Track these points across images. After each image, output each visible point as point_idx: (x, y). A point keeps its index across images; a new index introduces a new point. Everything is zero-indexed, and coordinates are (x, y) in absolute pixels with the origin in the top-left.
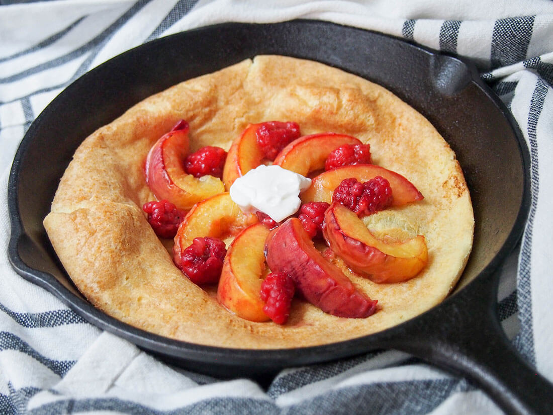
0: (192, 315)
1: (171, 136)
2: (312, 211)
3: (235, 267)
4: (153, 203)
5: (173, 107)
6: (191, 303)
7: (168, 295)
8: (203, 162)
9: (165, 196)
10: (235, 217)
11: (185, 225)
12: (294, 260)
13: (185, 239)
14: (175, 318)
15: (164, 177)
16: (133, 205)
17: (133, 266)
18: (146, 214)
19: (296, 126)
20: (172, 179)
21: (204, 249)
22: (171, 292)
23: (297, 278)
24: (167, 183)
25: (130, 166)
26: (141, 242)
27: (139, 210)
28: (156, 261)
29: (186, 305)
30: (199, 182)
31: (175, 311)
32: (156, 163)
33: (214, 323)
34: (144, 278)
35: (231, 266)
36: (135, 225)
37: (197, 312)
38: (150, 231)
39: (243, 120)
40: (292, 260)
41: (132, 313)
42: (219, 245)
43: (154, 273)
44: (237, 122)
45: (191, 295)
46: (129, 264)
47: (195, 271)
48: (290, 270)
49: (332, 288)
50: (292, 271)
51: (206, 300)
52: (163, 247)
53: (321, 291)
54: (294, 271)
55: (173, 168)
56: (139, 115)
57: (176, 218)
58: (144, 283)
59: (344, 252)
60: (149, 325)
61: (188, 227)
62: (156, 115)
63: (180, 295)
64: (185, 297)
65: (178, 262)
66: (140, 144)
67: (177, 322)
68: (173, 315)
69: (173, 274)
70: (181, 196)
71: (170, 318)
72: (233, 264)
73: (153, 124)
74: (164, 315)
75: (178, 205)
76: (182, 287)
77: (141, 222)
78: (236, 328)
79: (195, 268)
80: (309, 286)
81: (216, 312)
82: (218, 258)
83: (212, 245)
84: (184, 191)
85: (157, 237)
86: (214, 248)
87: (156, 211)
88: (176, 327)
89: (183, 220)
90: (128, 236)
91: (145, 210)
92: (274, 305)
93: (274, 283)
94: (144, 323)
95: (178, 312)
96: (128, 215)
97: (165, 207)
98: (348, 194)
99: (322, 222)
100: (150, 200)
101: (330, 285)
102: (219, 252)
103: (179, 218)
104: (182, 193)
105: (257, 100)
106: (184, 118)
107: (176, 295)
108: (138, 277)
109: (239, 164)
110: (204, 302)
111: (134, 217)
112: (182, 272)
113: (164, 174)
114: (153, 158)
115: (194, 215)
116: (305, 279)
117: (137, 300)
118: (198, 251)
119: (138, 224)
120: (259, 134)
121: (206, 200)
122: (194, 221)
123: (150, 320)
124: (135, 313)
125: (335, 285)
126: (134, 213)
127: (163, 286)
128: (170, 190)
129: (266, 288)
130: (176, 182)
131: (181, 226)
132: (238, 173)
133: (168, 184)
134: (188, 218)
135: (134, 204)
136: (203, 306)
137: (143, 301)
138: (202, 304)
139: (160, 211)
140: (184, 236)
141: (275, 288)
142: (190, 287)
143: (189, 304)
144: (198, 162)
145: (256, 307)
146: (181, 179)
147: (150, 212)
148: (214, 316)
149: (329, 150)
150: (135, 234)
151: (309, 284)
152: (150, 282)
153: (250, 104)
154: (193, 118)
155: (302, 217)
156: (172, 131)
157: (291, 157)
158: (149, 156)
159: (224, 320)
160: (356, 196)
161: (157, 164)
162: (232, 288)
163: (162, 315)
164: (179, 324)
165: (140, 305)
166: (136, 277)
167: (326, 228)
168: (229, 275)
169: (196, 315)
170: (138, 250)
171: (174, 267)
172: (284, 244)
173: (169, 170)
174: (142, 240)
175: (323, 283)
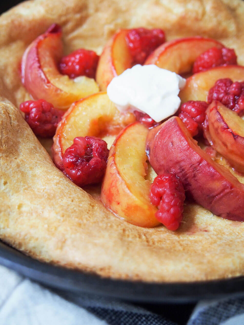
0: (80, 225)
1: (45, 37)
2: (193, 110)
3: (121, 169)
4: (30, 103)
5: (47, 11)
6: (77, 210)
7: (52, 201)
8: (78, 63)
9: (42, 95)
10: (113, 116)
11: (63, 125)
12: (183, 160)
13: (64, 138)
14: (61, 229)
15: (41, 76)
16: (9, 104)
17: (11, 170)
18: (23, 114)
19: (162, 32)
20: (49, 78)
21: (86, 149)
22: (54, 197)
23: (186, 180)
24: (43, 83)
25: (6, 67)
26: (19, 142)
27: (17, 109)
28: (36, 163)
29: (72, 212)
30: (74, 83)
31: (60, 220)
32: (32, 62)
33: (106, 234)
34: (24, 183)
35: (117, 167)
36: (12, 124)
37: (85, 221)
38: (29, 131)
39: (112, 27)
40: (181, 161)
41: (11, 223)
42: (102, 145)
43: (34, 176)
44: (107, 28)
45: (77, 200)
46: (6, 167)
47: (79, 173)
48: (179, 171)
49: (227, 191)
50: (181, 172)
51: (92, 204)
52: (42, 148)
53: (214, 194)
54: (183, 172)
55: (49, 69)
56: (13, 17)
57: (54, 117)
58: (24, 187)
59: (232, 152)
60: (32, 238)
61: (67, 126)
62: (31, 18)
63: (65, 200)
64: (70, 202)
65: (58, 163)
66: (15, 46)
67: (64, 235)
68: (59, 226)
69: (56, 177)
70: (58, 95)
71: (56, 229)
72: (118, 165)
73: (28, 26)
74: (48, 226)
75: (55, 105)
76: (67, 191)
77: (18, 121)
78: (130, 239)
79: (78, 170)
80: (201, 188)
81: (105, 219)
82: (101, 159)
83: (95, 145)
84: (61, 90)
85: (36, 138)
86: (97, 149)
87: (34, 110)
88: (64, 240)
89: (61, 119)
90: (5, 136)
91: (21, 109)
92: (168, 211)
93: (165, 187)
94: (26, 235)
95: (64, 221)
96: (5, 113)
97: (42, 106)
98: (226, 93)
99: (203, 122)
100: (27, 99)
101: (225, 188)
102: (102, 152)
103: (57, 117)
104: (59, 92)
105: (124, 8)
106: (58, 22)
107: (60, 200)
108: (17, 181)
109: (113, 64)
110: (91, 207)
111: (11, 116)
112: (64, 173)
113: (40, 73)
114: (28, 59)
115: (72, 114)
116: (196, 180)
117: (17, 207)
118: (80, 152)
119: (15, 123)
120: (129, 38)
121: (84, 99)
122: (72, 120)
123: (32, 231)
124: (16, 222)
125: (231, 188)
126: (11, 112)
127: (45, 190)
128: (46, 89)
129: (157, 191)
130: (52, 81)
131: (60, 125)
132: (112, 73)
133: (45, 83)
134: (67, 118)
135: (11, 103)
136: (90, 212)
137: (24, 209)
138: (89, 211)
139: (37, 111)
140: (63, 135)
141: (168, 191)
142: (75, 190)
143: (75, 211)
144: (72, 64)
145: (148, 212)
146: (57, 79)
147: (27, 112)
148: (105, 225)
149: (197, 53)
150: (13, 134)
151: (200, 186)
152: (30, 187)
153: (117, 12)
154: (65, 23)
155: (182, 116)
156: (47, 34)
157: (163, 58)
158: (24, 58)
159: (116, 230)
160: (234, 95)
161: (33, 64)
162: (121, 191)
163: (46, 226)
164: (67, 236)
165: (20, 213)
166: (15, 181)
167: (208, 127)
168: (116, 177)
169: (85, 225)
170: (16, 151)
171: (55, 168)
172: (171, 144)
173: (46, 69)
174: (20, 140)
175: (217, 186)
